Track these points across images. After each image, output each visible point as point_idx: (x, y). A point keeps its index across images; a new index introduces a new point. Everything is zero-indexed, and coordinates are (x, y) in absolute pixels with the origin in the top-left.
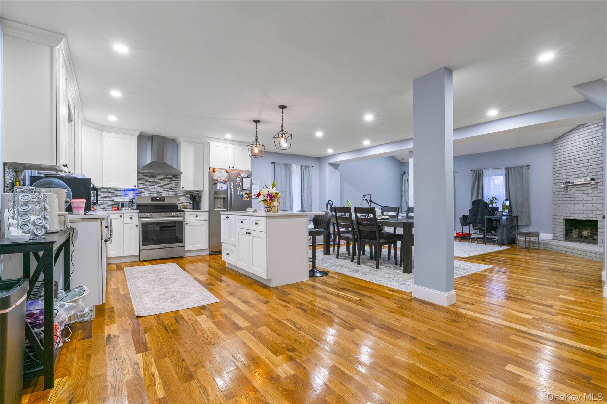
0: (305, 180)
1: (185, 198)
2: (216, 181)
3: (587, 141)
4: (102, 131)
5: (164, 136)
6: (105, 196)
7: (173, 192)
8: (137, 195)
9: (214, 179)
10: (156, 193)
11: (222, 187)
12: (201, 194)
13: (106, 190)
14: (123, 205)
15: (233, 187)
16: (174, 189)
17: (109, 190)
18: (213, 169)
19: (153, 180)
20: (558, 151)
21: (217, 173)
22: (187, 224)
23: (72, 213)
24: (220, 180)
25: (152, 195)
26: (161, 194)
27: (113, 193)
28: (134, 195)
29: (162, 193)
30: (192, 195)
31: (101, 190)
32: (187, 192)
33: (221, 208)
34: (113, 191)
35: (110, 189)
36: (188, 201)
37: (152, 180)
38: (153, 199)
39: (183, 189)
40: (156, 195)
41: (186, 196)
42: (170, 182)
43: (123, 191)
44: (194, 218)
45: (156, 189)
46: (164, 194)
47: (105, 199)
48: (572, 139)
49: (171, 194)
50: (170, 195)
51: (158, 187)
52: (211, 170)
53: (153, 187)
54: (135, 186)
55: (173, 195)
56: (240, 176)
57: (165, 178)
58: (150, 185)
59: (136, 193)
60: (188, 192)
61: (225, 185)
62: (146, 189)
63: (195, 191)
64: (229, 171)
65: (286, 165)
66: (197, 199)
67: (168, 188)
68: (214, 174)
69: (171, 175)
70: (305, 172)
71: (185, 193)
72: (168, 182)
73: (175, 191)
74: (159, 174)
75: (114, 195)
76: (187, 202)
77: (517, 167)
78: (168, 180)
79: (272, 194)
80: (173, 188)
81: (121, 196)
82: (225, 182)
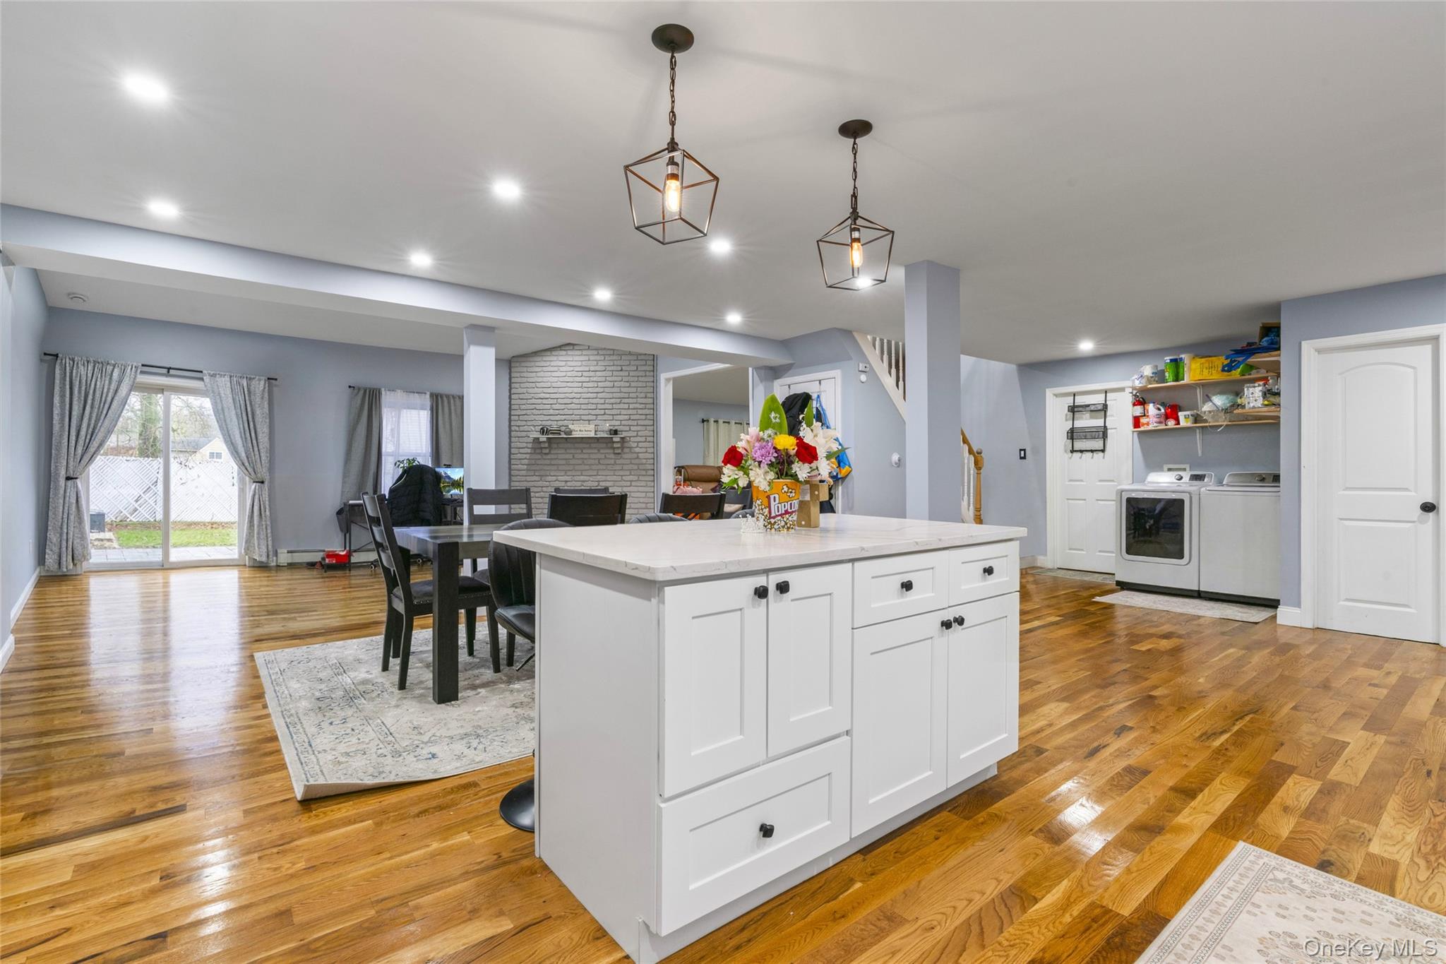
3: (580, 374)
20: (524, 380)
48: (552, 364)
77: (453, 396)
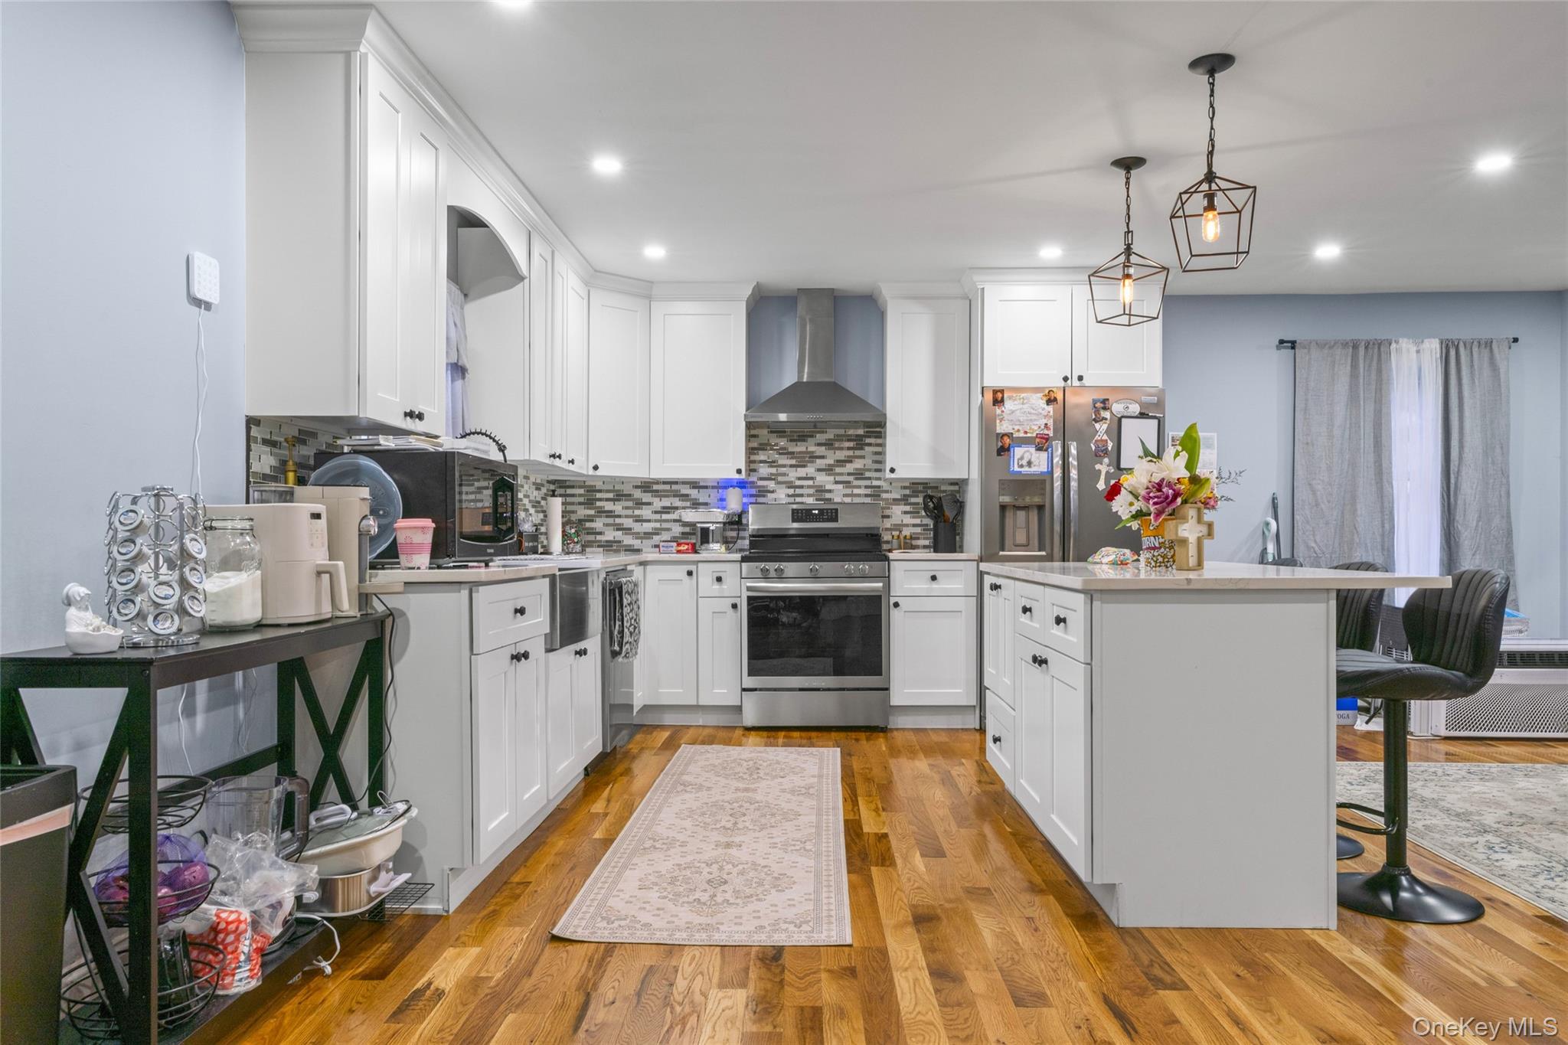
0: (1467, 413)
1: (908, 508)
2: (1007, 441)
4: (649, 298)
5: (833, 290)
6: (664, 508)
7: (866, 487)
8: (753, 500)
9: (999, 430)
10: (811, 491)
11: (1029, 463)
12: (964, 492)
13: (667, 487)
14: (705, 536)
15: (1075, 463)
16: (869, 478)
17: (674, 487)
18: (995, 392)
19: (803, 449)
21: (1009, 405)
22: (896, 605)
23: (398, 563)
24: (1022, 435)
25: (798, 499)
26: (828, 496)
27: (687, 495)
28: (745, 500)
29: (830, 491)
30: (931, 498)
31: (655, 487)
32: (918, 487)
33: (1026, 546)
34: (686, 490)
35: (676, 483)
36: (918, 521)
37: (800, 448)
38: (799, 515)
39: (893, 476)
40: (810, 500)
41: (913, 500)
42: (858, 453)
43: (713, 487)
44: (922, 585)
45: (812, 478)
46: (839, 495)
47: (665, 517)
49: (859, 495)
50: (857, 500)
51: (819, 470)
52: (989, 396)
53: (802, 472)
54: (739, 471)
55: (868, 500)
56: (1107, 414)
57: (839, 438)
58: (791, 466)
59: (752, 496)
60: (920, 488)
61: (1044, 455)
62: (780, 479)
63: (943, 481)
64: (1060, 397)
65: (1355, 347)
66: (949, 513)
67: (849, 474)
68: (998, 411)
69: (859, 428)
70: (1472, 373)
71: (907, 492)
72: (851, 453)
73: (875, 483)
74: (817, 427)
75: (688, 504)
76: (914, 525)
78: (851, 444)
79: (1170, 485)
80: (867, 474)
81: (706, 504)
82: (1042, 443)
